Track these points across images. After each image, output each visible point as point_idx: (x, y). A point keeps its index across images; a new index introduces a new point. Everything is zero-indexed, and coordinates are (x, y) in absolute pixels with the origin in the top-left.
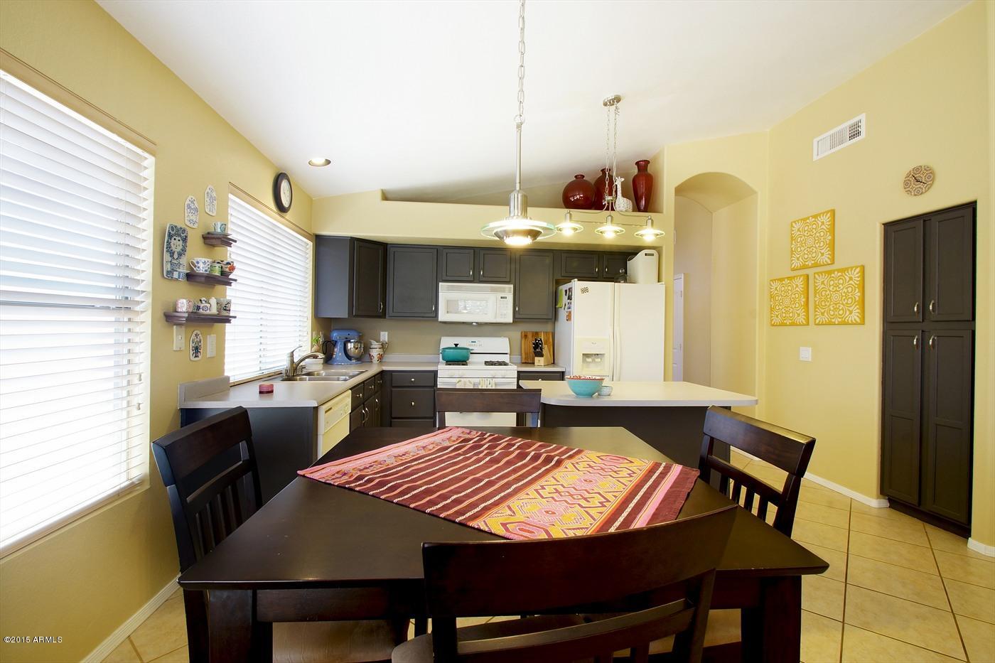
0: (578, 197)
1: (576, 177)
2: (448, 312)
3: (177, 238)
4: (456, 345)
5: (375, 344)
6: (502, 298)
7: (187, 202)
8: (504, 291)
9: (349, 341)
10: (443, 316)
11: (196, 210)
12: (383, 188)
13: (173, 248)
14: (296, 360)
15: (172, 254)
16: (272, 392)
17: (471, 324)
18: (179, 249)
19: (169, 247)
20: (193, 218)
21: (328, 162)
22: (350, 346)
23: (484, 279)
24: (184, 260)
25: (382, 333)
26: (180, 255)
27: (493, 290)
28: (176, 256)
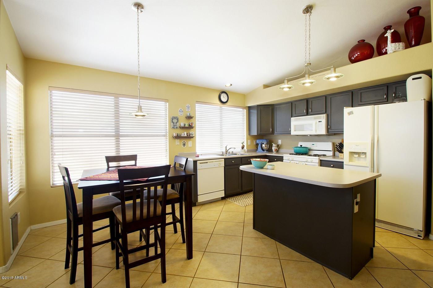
0: (356, 55)
1: (358, 42)
2: (295, 131)
3: (175, 119)
4: (301, 146)
5: (274, 145)
6: (319, 122)
7: (179, 110)
8: (320, 118)
9: (263, 144)
10: (293, 133)
11: (182, 111)
12: (264, 84)
13: (174, 121)
14: (227, 149)
15: (174, 123)
16: (199, 156)
17: (307, 135)
18: (176, 121)
19: (172, 121)
20: (182, 113)
21: (231, 85)
22: (263, 145)
23: (312, 113)
24: (178, 124)
25: (279, 140)
26: (176, 123)
27: (315, 118)
28: (175, 123)
